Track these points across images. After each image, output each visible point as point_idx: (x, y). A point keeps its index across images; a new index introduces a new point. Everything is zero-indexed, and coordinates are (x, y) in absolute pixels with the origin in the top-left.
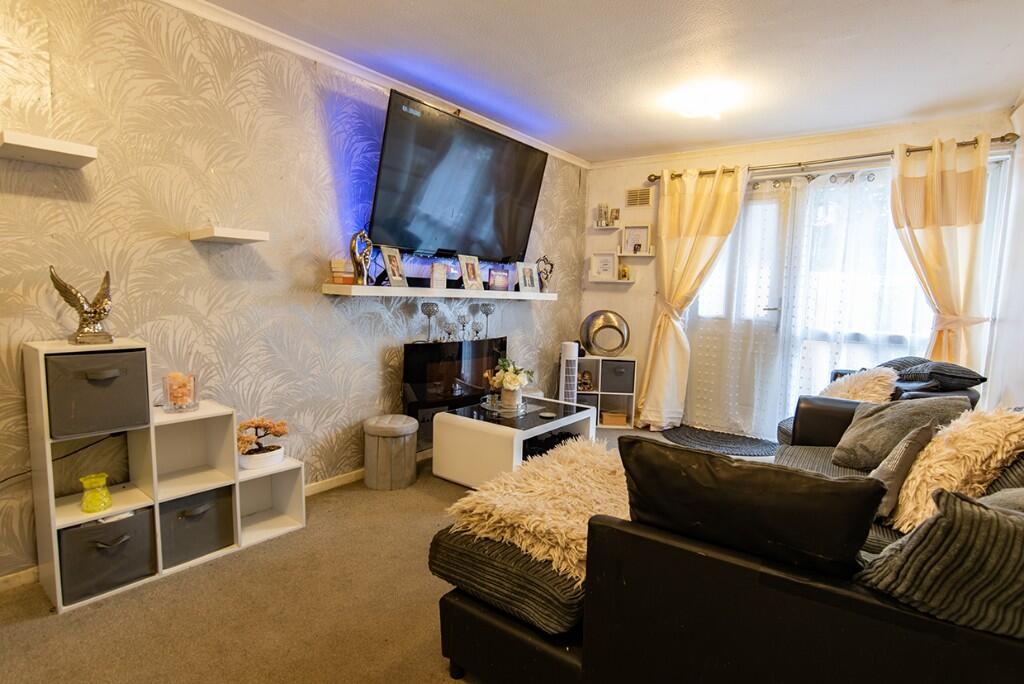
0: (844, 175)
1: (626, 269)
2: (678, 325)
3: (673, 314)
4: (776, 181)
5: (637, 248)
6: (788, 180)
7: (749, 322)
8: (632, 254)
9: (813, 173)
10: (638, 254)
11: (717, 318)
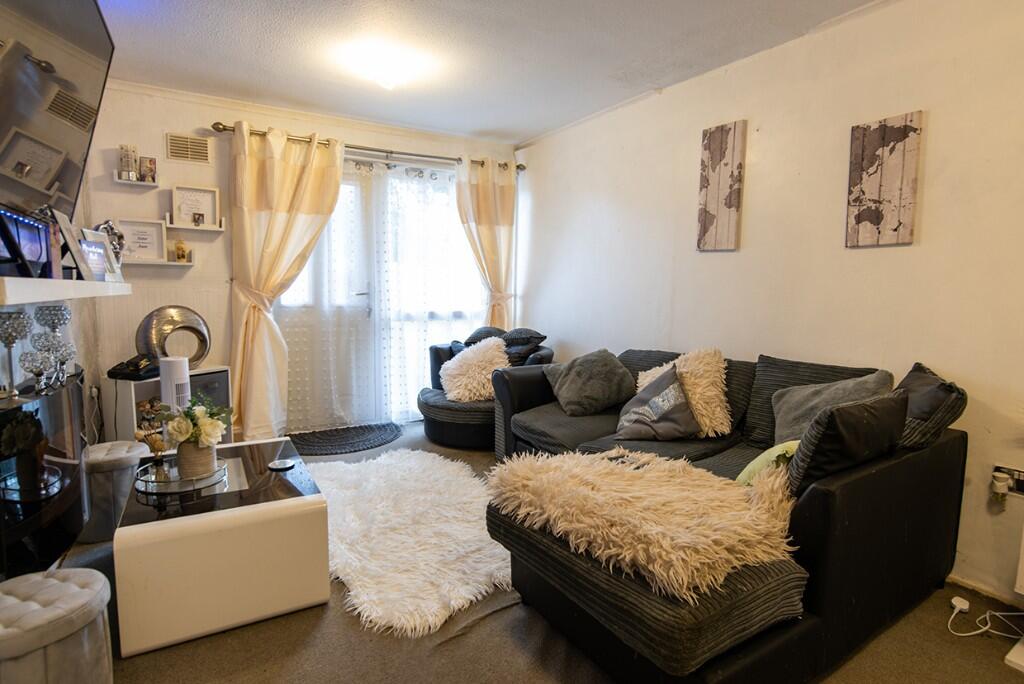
0: (414, 170)
1: (183, 246)
2: (270, 316)
3: (264, 305)
4: (358, 163)
5: (198, 218)
6: (371, 165)
7: (340, 309)
8: (192, 226)
9: (393, 163)
10: (202, 227)
11: (305, 306)
